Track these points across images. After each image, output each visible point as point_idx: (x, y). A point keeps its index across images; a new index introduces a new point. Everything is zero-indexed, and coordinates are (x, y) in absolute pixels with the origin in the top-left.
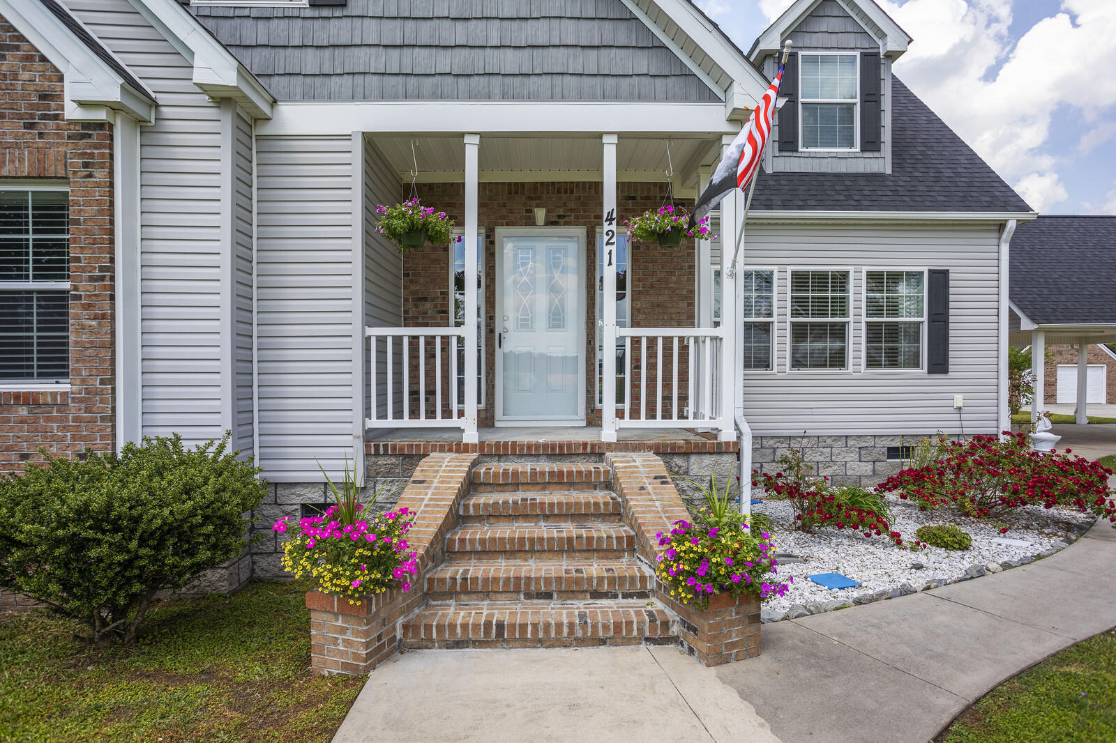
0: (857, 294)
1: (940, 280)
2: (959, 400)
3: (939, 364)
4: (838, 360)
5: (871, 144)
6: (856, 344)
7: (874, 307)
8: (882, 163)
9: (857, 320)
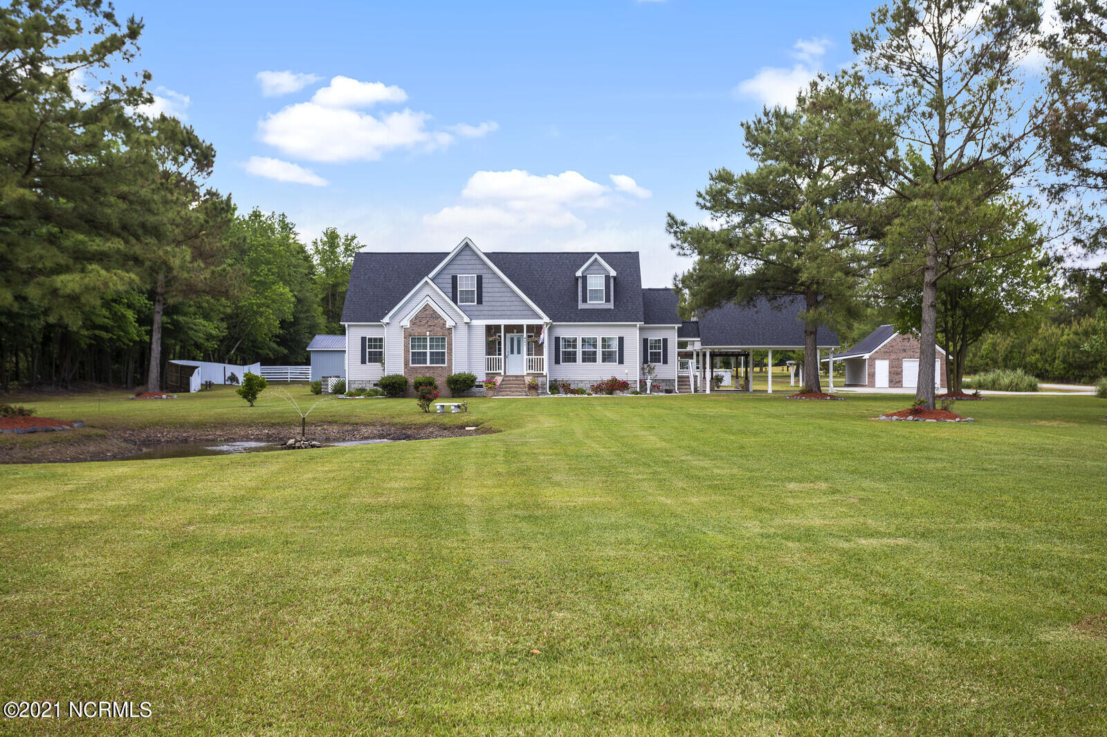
0: (599, 343)
1: (621, 340)
2: (626, 371)
3: (621, 362)
4: (594, 360)
5: (608, 300)
6: (599, 356)
7: (604, 346)
8: (611, 306)
9: (599, 351)
